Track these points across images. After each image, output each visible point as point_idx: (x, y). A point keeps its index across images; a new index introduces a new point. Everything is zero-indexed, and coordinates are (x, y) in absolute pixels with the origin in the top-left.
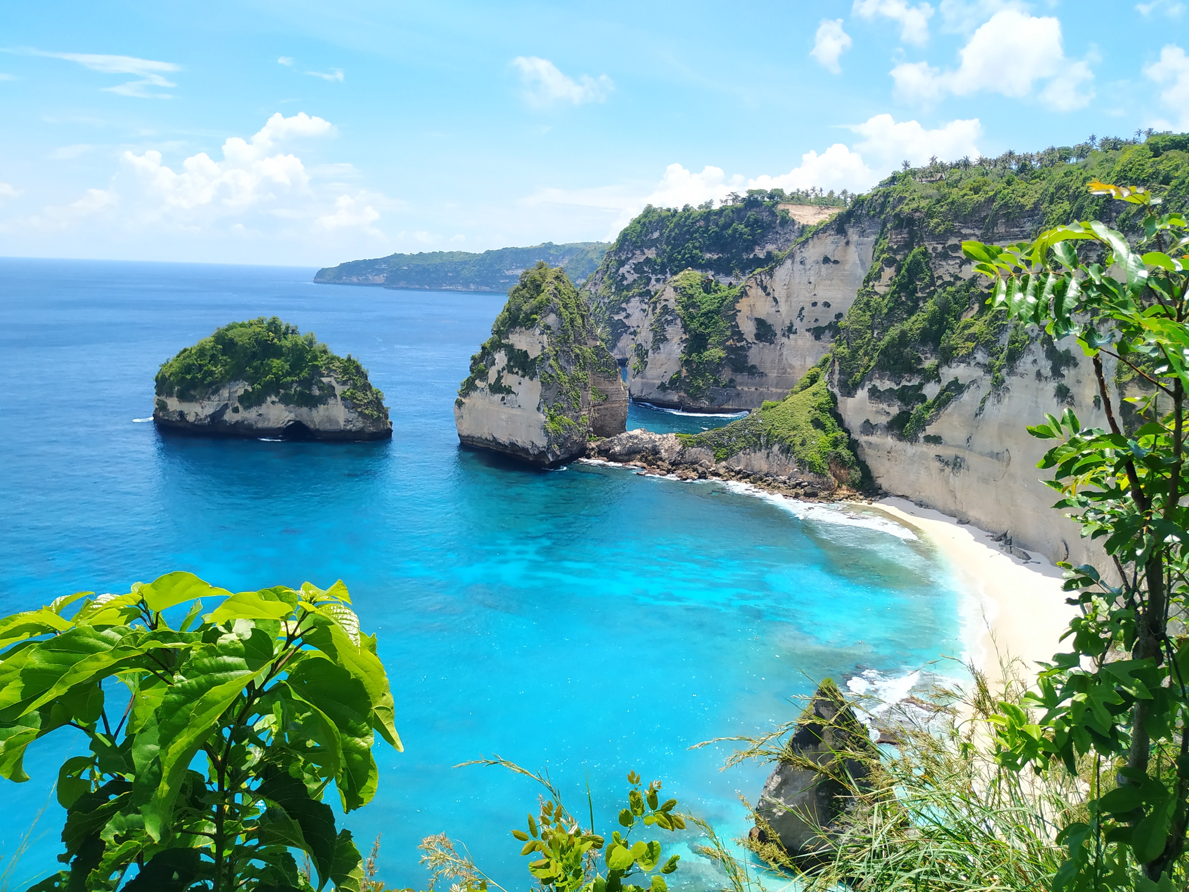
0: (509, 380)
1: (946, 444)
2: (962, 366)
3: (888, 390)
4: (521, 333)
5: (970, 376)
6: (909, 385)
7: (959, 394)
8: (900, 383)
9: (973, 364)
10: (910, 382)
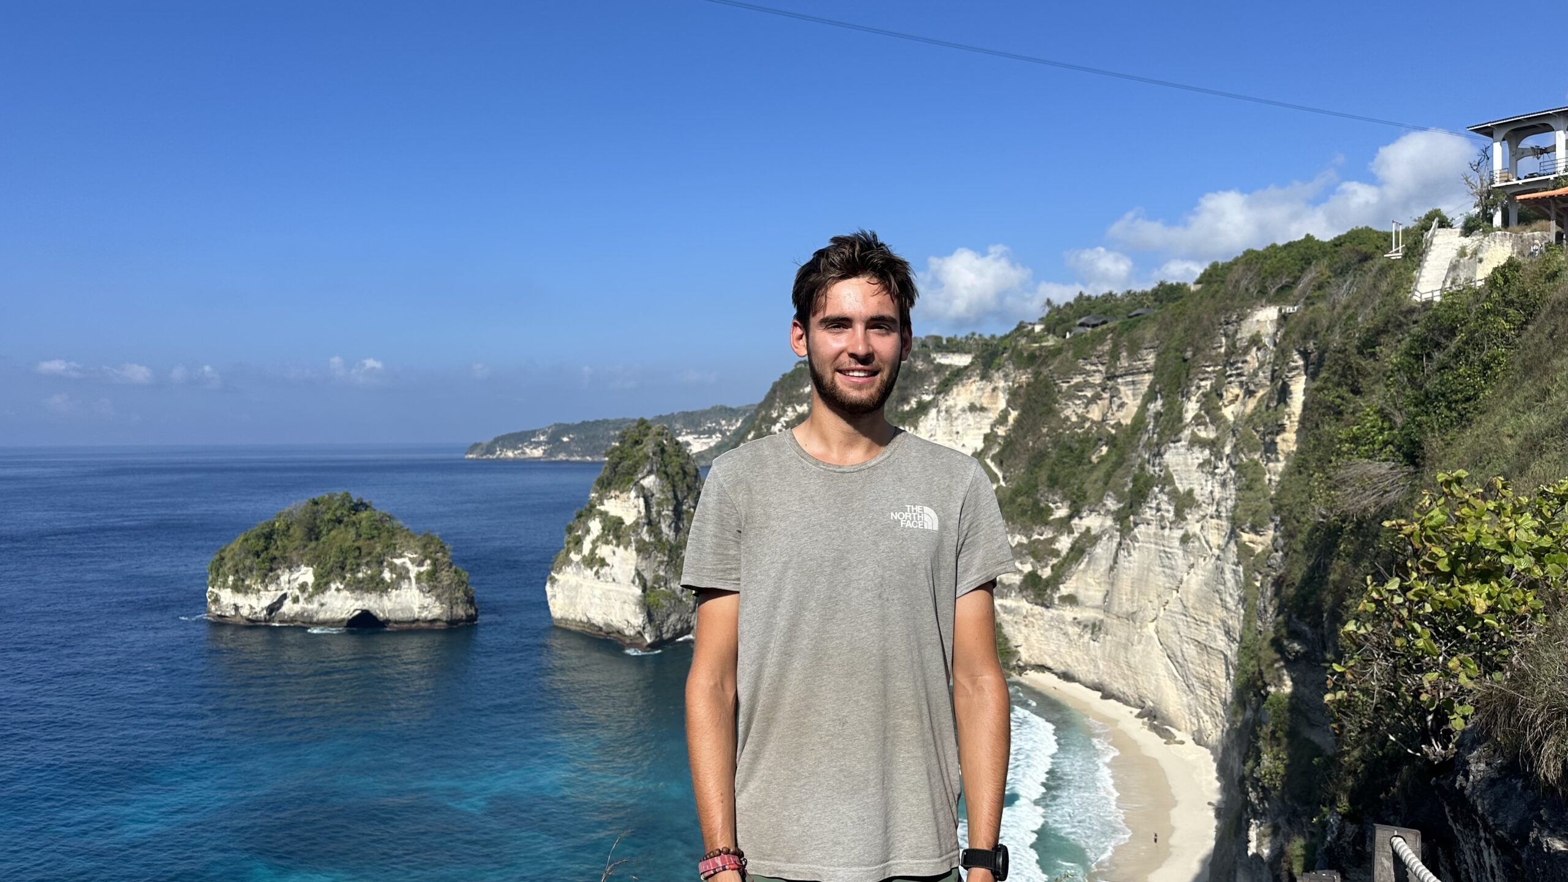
0: (604, 551)
1: (1083, 604)
2: (1094, 514)
3: (1020, 545)
4: (616, 497)
5: (1101, 526)
6: (1042, 538)
7: (1091, 547)
8: (1031, 537)
9: (1102, 512)
10: (1041, 535)
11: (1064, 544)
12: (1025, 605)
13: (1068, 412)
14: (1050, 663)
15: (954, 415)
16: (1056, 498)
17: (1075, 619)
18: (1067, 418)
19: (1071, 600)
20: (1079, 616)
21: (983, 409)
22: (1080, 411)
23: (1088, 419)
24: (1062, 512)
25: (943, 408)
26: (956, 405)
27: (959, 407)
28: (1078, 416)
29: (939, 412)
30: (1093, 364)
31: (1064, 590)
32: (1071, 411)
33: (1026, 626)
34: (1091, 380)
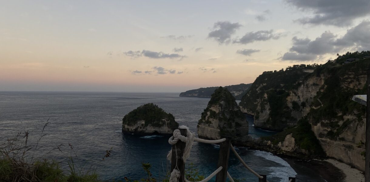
0: (211, 120)
1: (346, 140)
2: (350, 115)
3: (327, 123)
4: (214, 106)
5: (353, 118)
6: (334, 121)
7: (349, 124)
8: (331, 121)
9: (353, 114)
10: (334, 120)
11: (341, 123)
12: (328, 140)
13: (343, 86)
14: (336, 157)
15: (309, 86)
16: (339, 110)
17: (344, 145)
18: (343, 87)
19: (343, 139)
20: (345, 144)
21: (317, 85)
22: (346, 85)
23: (349, 88)
24: (340, 114)
25: (305, 84)
26: (309, 84)
27: (310, 84)
28: (346, 87)
29: (304, 85)
30: (350, 72)
31: (340, 136)
32: (344, 85)
33: (328, 146)
34: (350, 76)
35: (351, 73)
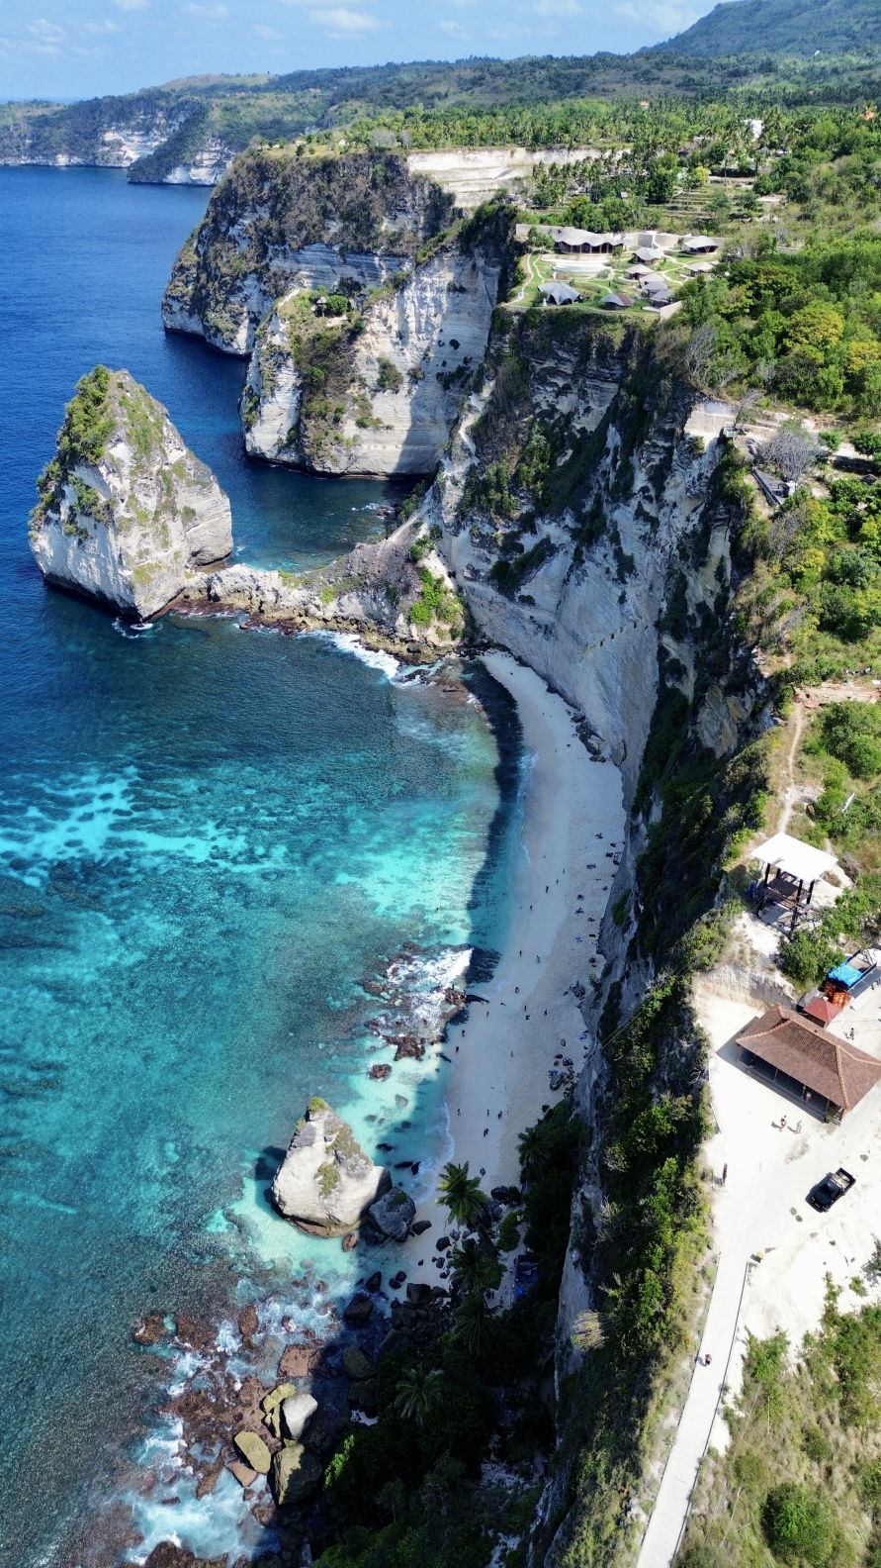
2: (554, 524)
5: (560, 539)
7: (550, 555)
8: (498, 530)
9: (562, 525)
10: (508, 529)
11: (528, 541)
13: (539, 397)
14: (509, 646)
17: (532, 618)
18: (538, 405)
19: (528, 601)
20: (534, 615)
21: (462, 290)
22: (551, 399)
23: (558, 411)
25: (420, 285)
26: (433, 283)
27: (437, 285)
28: (548, 404)
29: (415, 289)
30: (564, 350)
31: (524, 590)
32: (543, 398)
33: (491, 610)
34: (562, 368)
35: (565, 356)
